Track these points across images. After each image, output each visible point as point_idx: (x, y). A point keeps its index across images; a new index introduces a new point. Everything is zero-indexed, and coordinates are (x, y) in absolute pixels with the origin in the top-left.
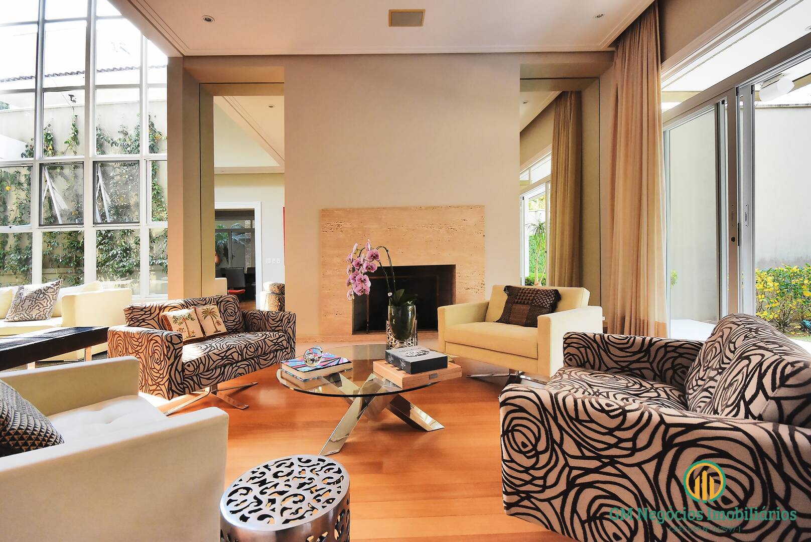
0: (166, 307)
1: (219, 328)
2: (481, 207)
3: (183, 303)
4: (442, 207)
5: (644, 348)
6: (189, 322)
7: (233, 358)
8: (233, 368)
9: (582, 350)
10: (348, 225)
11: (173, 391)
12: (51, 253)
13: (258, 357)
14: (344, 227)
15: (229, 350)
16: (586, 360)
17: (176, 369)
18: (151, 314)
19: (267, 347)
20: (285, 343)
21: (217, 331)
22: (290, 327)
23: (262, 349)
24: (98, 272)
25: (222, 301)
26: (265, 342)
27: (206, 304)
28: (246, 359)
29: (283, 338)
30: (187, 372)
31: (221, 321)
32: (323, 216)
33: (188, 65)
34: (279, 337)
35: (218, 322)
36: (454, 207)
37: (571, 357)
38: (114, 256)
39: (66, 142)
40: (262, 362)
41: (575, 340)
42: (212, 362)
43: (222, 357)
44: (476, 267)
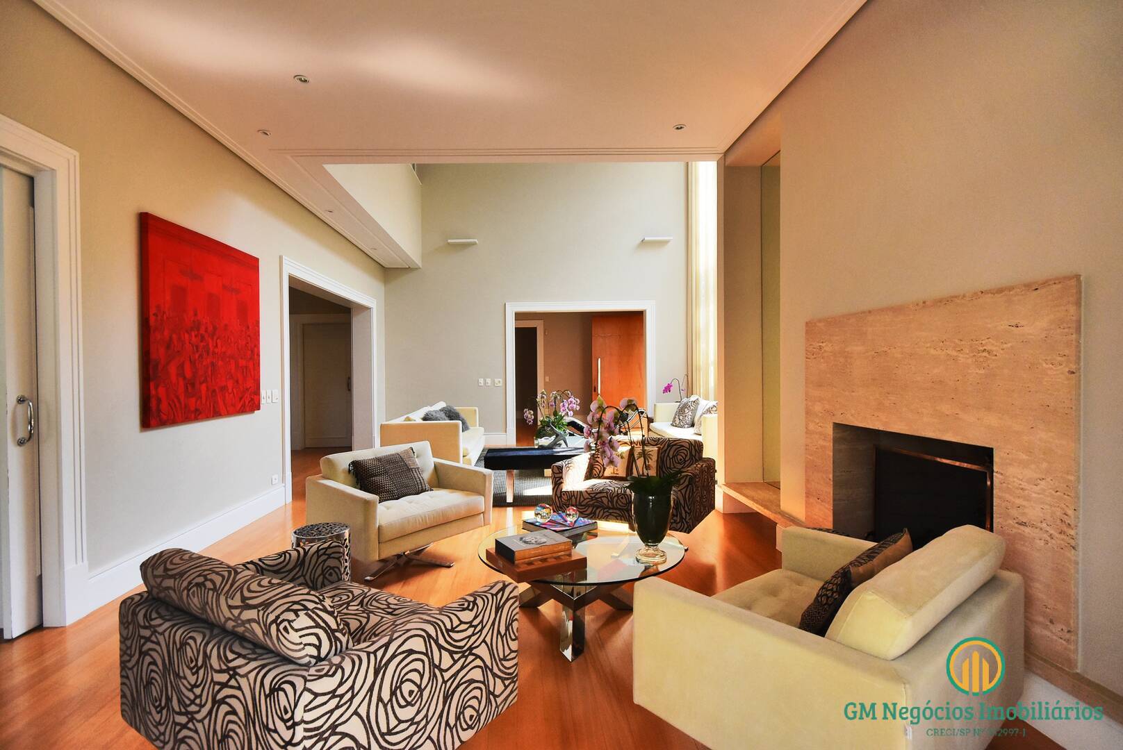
10: (829, 347)
14: (825, 351)
15: (600, 493)
27: (655, 443)
31: (654, 466)
32: (807, 332)
35: (649, 466)
42: (582, 499)
43: (592, 497)
44: (1045, 465)
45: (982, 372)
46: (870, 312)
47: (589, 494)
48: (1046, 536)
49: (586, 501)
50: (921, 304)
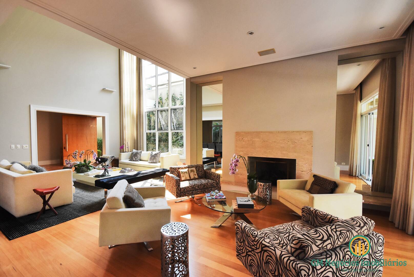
0: (180, 168)
1: (195, 176)
2: (311, 132)
3: (185, 167)
4: (289, 132)
5: (330, 221)
6: (186, 174)
7: (196, 188)
8: (196, 191)
9: (308, 215)
10: (246, 139)
11: (178, 196)
12: (162, 137)
13: (205, 189)
14: (244, 140)
15: (195, 185)
16: (309, 220)
17: (178, 190)
18: (176, 170)
19: (208, 186)
20: (215, 185)
21: (194, 177)
22: (218, 179)
23: (206, 186)
24: (173, 145)
25: (198, 166)
26: (207, 184)
27: (192, 167)
28: (200, 189)
29: (215, 183)
30: (181, 191)
31: (196, 174)
32: (236, 135)
33: (192, 80)
34: (213, 183)
35: (195, 174)
36: (296, 132)
37: (304, 216)
38: (178, 139)
39: (165, 100)
40: (206, 191)
41: (305, 210)
42: (189, 189)
43: (192, 187)
44: (307, 161)
45: (294, 146)
46: (262, 132)
47: (191, 187)
48: (307, 173)
49: (190, 189)
50: (278, 132)
